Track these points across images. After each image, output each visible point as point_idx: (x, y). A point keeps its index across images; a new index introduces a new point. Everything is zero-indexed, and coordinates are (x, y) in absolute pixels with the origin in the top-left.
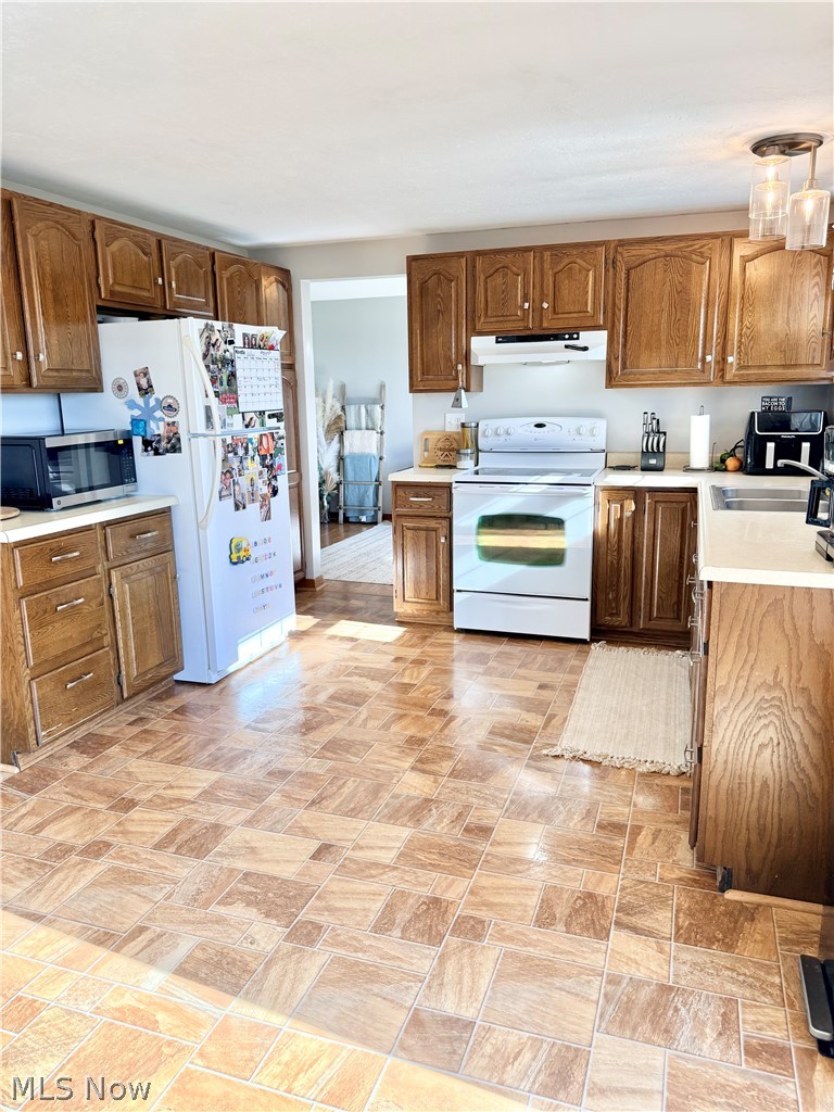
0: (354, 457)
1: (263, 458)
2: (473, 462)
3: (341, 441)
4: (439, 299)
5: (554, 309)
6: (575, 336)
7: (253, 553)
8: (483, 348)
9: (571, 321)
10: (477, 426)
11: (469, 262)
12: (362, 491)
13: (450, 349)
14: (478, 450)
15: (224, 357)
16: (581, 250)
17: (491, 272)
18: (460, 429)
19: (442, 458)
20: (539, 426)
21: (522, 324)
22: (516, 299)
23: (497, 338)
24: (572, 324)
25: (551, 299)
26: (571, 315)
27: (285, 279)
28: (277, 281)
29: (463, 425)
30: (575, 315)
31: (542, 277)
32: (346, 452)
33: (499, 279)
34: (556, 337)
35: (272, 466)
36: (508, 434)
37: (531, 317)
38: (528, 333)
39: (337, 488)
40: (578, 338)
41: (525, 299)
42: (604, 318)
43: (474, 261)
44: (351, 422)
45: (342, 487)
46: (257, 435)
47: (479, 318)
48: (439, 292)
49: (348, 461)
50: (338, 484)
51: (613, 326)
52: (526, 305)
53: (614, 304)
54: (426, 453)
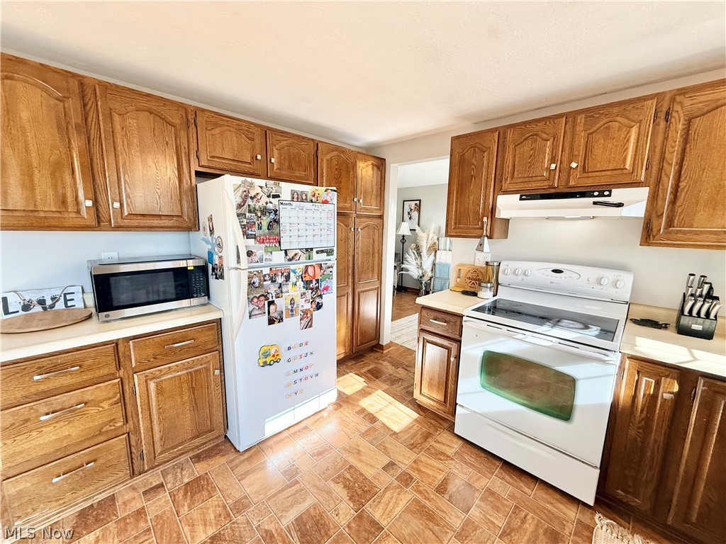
0: (440, 264)
1: (307, 283)
2: (492, 294)
3: (435, 256)
4: (473, 167)
5: (584, 168)
6: (606, 193)
7: (285, 356)
8: (508, 205)
9: (602, 178)
10: (499, 265)
11: (501, 135)
12: (443, 283)
13: (479, 205)
14: (498, 284)
15: (265, 208)
16: (623, 107)
17: (521, 140)
18: (485, 266)
19: (470, 285)
20: (556, 271)
21: (546, 183)
22: (543, 162)
23: (521, 196)
24: (603, 181)
25: (581, 159)
26: (604, 173)
27: (380, 164)
28: (373, 165)
29: (487, 263)
30: (609, 173)
31: (573, 139)
32: (437, 262)
33: (527, 147)
34: (583, 195)
35: (317, 288)
36: (525, 274)
37: (557, 177)
38: (552, 191)
39: (430, 280)
40: (609, 195)
41: (553, 160)
42: (646, 174)
43: (505, 133)
44: (441, 247)
45: (433, 279)
46: (302, 266)
47: (506, 180)
48: (473, 161)
49: (437, 266)
50: (431, 278)
51: (659, 181)
52: (553, 166)
53: (663, 158)
54: (458, 280)
